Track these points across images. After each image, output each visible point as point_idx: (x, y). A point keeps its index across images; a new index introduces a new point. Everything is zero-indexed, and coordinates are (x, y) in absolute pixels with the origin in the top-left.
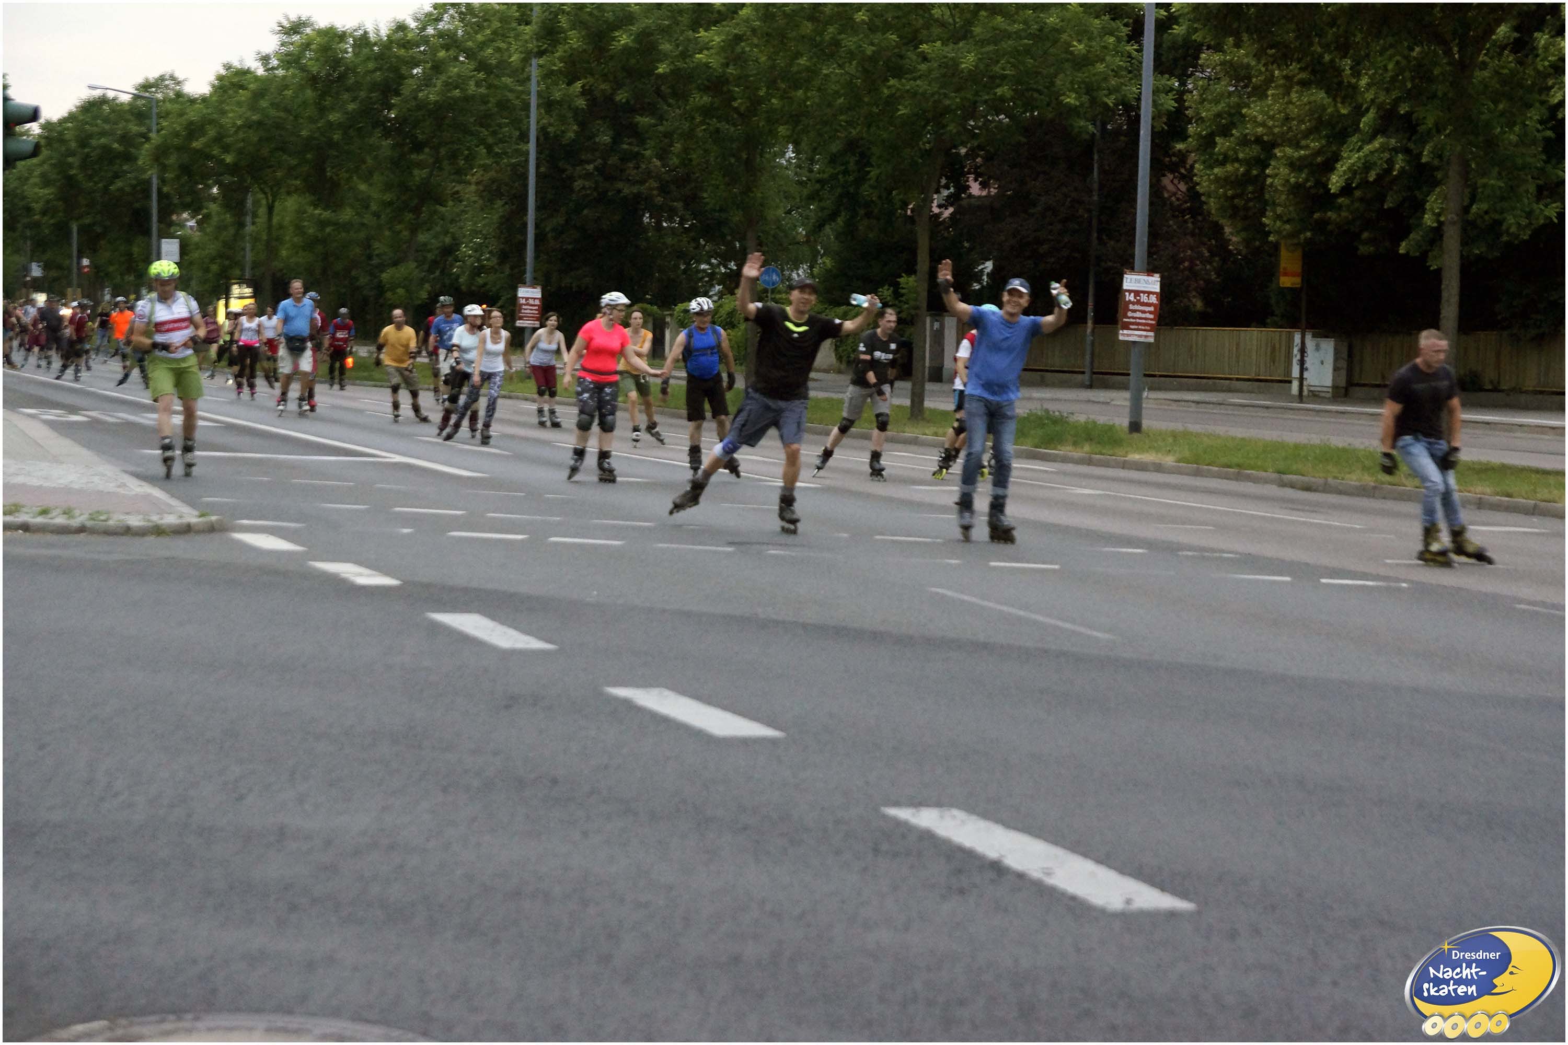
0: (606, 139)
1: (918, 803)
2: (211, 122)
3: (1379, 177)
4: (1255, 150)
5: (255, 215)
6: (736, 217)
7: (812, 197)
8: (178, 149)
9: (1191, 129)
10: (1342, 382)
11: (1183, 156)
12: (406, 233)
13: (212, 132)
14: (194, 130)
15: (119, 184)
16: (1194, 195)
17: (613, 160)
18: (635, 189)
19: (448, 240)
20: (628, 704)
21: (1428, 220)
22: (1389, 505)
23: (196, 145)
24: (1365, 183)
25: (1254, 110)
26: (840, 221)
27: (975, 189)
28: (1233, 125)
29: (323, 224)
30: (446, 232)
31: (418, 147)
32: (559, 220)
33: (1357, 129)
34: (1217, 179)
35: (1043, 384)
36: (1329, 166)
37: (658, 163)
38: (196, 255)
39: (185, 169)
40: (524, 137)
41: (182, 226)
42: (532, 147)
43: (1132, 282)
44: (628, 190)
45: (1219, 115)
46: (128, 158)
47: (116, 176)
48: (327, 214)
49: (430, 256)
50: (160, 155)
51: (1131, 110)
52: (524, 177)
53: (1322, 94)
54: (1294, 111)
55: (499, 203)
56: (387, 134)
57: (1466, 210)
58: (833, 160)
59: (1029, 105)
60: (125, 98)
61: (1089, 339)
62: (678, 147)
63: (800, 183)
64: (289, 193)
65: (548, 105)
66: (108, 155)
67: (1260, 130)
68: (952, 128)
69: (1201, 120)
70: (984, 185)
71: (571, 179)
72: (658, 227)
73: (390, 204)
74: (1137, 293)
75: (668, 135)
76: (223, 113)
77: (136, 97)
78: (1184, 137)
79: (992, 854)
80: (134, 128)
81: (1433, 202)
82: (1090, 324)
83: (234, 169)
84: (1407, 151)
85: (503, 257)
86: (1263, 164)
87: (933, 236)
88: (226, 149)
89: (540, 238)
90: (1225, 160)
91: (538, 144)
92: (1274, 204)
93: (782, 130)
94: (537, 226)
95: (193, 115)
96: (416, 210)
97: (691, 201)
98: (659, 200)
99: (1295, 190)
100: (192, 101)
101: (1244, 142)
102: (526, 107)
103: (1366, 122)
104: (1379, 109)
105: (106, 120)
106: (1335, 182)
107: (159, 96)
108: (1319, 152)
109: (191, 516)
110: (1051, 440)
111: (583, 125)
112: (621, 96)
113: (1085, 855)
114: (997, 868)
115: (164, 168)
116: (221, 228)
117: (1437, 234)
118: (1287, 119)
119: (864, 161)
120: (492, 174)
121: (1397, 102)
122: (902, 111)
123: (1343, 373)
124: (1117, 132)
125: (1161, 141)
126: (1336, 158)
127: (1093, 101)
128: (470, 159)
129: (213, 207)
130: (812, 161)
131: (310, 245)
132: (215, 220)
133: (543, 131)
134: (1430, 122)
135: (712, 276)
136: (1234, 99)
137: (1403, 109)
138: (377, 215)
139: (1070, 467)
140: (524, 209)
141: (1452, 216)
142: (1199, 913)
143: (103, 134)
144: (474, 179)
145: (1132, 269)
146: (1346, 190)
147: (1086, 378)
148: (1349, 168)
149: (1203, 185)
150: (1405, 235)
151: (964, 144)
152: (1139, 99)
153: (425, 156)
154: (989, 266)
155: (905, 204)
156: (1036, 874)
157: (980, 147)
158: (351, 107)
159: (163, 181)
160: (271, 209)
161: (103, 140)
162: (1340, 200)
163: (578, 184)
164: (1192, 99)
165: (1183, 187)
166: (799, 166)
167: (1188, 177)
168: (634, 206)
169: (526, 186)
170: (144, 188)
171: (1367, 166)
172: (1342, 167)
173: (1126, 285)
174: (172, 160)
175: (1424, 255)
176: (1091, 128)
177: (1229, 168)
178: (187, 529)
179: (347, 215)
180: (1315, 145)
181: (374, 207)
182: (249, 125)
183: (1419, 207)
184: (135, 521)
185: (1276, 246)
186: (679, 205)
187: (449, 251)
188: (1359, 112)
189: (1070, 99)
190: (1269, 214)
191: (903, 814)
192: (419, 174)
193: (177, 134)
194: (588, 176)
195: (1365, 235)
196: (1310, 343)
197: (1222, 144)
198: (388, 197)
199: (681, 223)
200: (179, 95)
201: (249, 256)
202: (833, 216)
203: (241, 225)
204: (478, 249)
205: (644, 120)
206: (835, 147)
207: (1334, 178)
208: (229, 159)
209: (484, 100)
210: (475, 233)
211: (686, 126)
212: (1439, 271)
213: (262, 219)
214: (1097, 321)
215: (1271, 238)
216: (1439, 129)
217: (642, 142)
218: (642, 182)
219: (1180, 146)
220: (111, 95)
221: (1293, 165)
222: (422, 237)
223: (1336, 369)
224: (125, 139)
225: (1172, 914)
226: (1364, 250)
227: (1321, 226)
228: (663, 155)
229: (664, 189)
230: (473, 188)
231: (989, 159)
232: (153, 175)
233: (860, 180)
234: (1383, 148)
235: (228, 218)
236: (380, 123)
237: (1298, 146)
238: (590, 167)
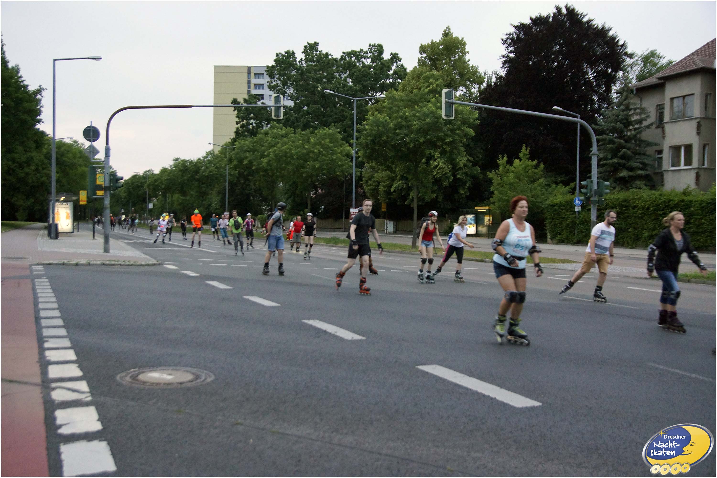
0: (242, 181)
1: (309, 319)
2: (160, 179)
3: (401, 189)
4: (376, 183)
5: (169, 198)
6: (270, 197)
7: (286, 193)
8: (153, 185)
9: (364, 179)
10: (395, 230)
11: (362, 184)
12: (200, 202)
13: (159, 181)
14: (156, 181)
15: (140, 192)
16: (364, 192)
17: (244, 186)
18: (249, 192)
19: (209, 203)
20: (248, 300)
21: (411, 197)
22: (404, 255)
23: (156, 184)
24: (398, 190)
25: (376, 175)
26: (292, 198)
27: (320, 191)
28: (372, 178)
29: (183, 200)
30: (209, 201)
31: (203, 183)
32: (233, 198)
33: (396, 179)
34: (369, 189)
35: (334, 231)
36: (391, 187)
37: (254, 186)
38: (156, 207)
39: (154, 189)
40: (225, 181)
41: (153, 200)
42: (227, 184)
43: (352, 210)
44: (247, 192)
45: (369, 176)
46: (142, 187)
47: (140, 190)
48: (184, 198)
49: (206, 206)
50: (149, 186)
51: (351, 175)
52: (225, 190)
53: (389, 172)
54: (384, 176)
55: (220, 195)
56: (196, 181)
57: (418, 195)
58: (290, 186)
59: (330, 174)
60: (141, 174)
61: (344, 222)
62: (257, 183)
63: (284, 190)
64: (176, 193)
65: (230, 175)
66: (138, 187)
67: (377, 179)
68: (314, 178)
69: (365, 177)
70: (322, 190)
71: (236, 190)
72: (254, 199)
73: (196, 196)
74: (353, 212)
75: (256, 180)
76: (162, 177)
77: (144, 174)
78: (362, 181)
79: (324, 329)
80: (143, 181)
81: (411, 194)
82: (344, 219)
83: (164, 189)
84: (406, 183)
85: (221, 206)
86: (378, 186)
87: (311, 201)
88: (163, 185)
89: (229, 202)
90: (370, 185)
91: (229, 183)
92: (380, 194)
93: (280, 179)
94: (228, 199)
95: (155, 178)
96: (203, 197)
97: (261, 194)
98: (254, 194)
99: (385, 191)
100: (156, 175)
101: (374, 182)
102: (226, 175)
103: (398, 177)
104: (400, 175)
105: (137, 179)
106: (392, 190)
107: (149, 174)
108: (389, 184)
109: (155, 262)
110: (336, 243)
111: (238, 178)
112: (245, 173)
113: (344, 328)
114: (325, 332)
115: (149, 189)
116: (162, 201)
117: (412, 200)
118: (383, 177)
119: (297, 185)
120: (219, 189)
121: (404, 173)
122: (304, 175)
123: (395, 229)
124: (349, 179)
125: (357, 182)
126: (392, 185)
127: (343, 173)
128: (214, 187)
129: (160, 197)
130: (286, 185)
131: (180, 204)
132: (160, 200)
133: (229, 180)
134: (410, 178)
135: (265, 209)
136: (372, 173)
137: (405, 175)
138: (194, 198)
139: (339, 248)
140: (225, 196)
141: (415, 197)
142: (366, 340)
143: (137, 182)
144: (215, 190)
145: (352, 207)
146: (395, 191)
147: (343, 230)
148: (395, 187)
149: (366, 190)
150: (406, 200)
151: (317, 182)
152: (352, 173)
153: (204, 185)
154: (323, 207)
155: (305, 195)
156: (333, 333)
157: (321, 183)
158: (189, 176)
159: (149, 192)
160: (172, 197)
161: (137, 183)
162: (394, 193)
163: (237, 191)
164: (363, 173)
165: (362, 191)
166: (283, 187)
167: (363, 189)
168: (248, 195)
169: (226, 191)
170: (145, 193)
171: (399, 187)
172: (394, 187)
173: (351, 211)
174: (151, 187)
175: (410, 204)
176: (343, 179)
177: (371, 187)
178: (154, 265)
179: (188, 198)
180: (388, 182)
181: (194, 196)
182: (168, 179)
183: (409, 195)
184: (143, 263)
185: (381, 203)
186: (258, 195)
187: (210, 205)
188: (396, 176)
189: (338, 173)
190: (380, 196)
191: (306, 321)
192: (203, 189)
193: (152, 182)
194: (239, 189)
195: (399, 200)
196: (388, 222)
197: (370, 182)
198: (196, 194)
199: (259, 198)
200: (153, 174)
201: (167, 207)
202: (290, 197)
203: (165, 200)
204: (216, 204)
205: (250, 177)
206: (290, 183)
207: (392, 189)
208: (163, 186)
209: (217, 174)
210: (215, 201)
211: (259, 178)
212: (413, 208)
213: (170, 199)
214: (345, 218)
215: (380, 201)
216: (412, 179)
217: (250, 182)
218: (250, 190)
219: (361, 182)
220: (138, 174)
221: (384, 186)
222: (204, 202)
223: (393, 228)
224: (141, 183)
225: (361, 340)
226: (398, 203)
227: (389, 199)
228: (255, 185)
229: (255, 191)
230: (214, 192)
231: (322, 185)
232: (147, 190)
233: (296, 189)
234: (401, 183)
235: (163, 199)
236: (195, 179)
237: (385, 183)
238: (239, 187)
